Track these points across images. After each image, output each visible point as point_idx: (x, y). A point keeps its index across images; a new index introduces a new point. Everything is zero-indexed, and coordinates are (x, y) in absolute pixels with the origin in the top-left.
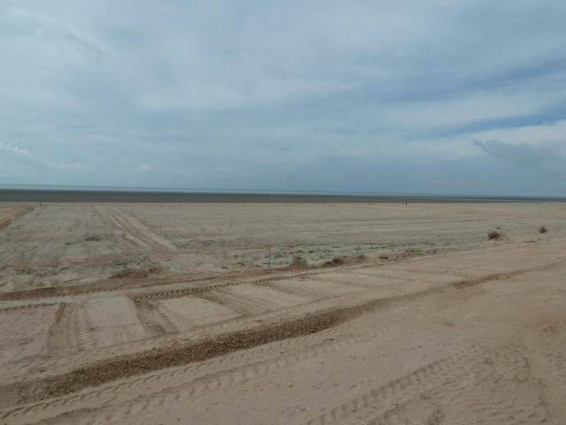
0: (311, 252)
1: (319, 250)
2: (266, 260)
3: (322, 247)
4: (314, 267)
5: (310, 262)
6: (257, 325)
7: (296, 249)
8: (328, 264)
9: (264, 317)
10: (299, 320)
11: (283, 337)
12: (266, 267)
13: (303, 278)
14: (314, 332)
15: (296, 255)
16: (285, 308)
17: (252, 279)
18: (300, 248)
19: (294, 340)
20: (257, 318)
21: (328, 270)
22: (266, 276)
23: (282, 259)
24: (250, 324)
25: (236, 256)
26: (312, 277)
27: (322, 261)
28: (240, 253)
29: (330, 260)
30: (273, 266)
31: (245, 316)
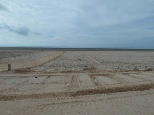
0: (140, 66)
1: (143, 66)
2: (126, 68)
3: (144, 65)
4: (141, 71)
5: (140, 69)
6: (124, 86)
7: (135, 65)
8: (146, 70)
9: (126, 84)
10: (138, 86)
12: (126, 70)
13: (138, 74)
14: (143, 90)
15: (136, 67)
16: (133, 82)
17: (122, 73)
18: (137, 65)
19: (136, 92)
20: (124, 84)
21: (146, 72)
22: (126, 72)
23: (130, 68)
24: (122, 86)
26: (142, 74)
28: (117, 65)
29: (147, 69)
30: (128, 70)
31: (120, 83)
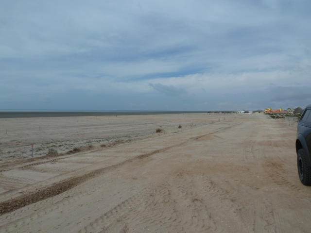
0: (60, 146)
1: (66, 144)
2: (31, 153)
3: (68, 143)
4: (62, 155)
5: (59, 152)
6: (19, 195)
7: (51, 145)
8: (71, 152)
9: (25, 190)
10: (48, 188)
11: (37, 200)
12: (30, 157)
13: (54, 162)
14: (58, 194)
15: (51, 148)
16: (40, 182)
17: (19, 166)
18: (54, 144)
21: (70, 155)
22: (29, 163)
23: (42, 152)
25: (9, 152)
26: (61, 160)
27: (67, 151)
28: (12, 150)
29: (71, 150)
30: (35, 157)
